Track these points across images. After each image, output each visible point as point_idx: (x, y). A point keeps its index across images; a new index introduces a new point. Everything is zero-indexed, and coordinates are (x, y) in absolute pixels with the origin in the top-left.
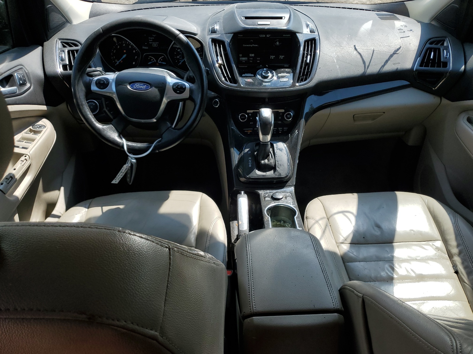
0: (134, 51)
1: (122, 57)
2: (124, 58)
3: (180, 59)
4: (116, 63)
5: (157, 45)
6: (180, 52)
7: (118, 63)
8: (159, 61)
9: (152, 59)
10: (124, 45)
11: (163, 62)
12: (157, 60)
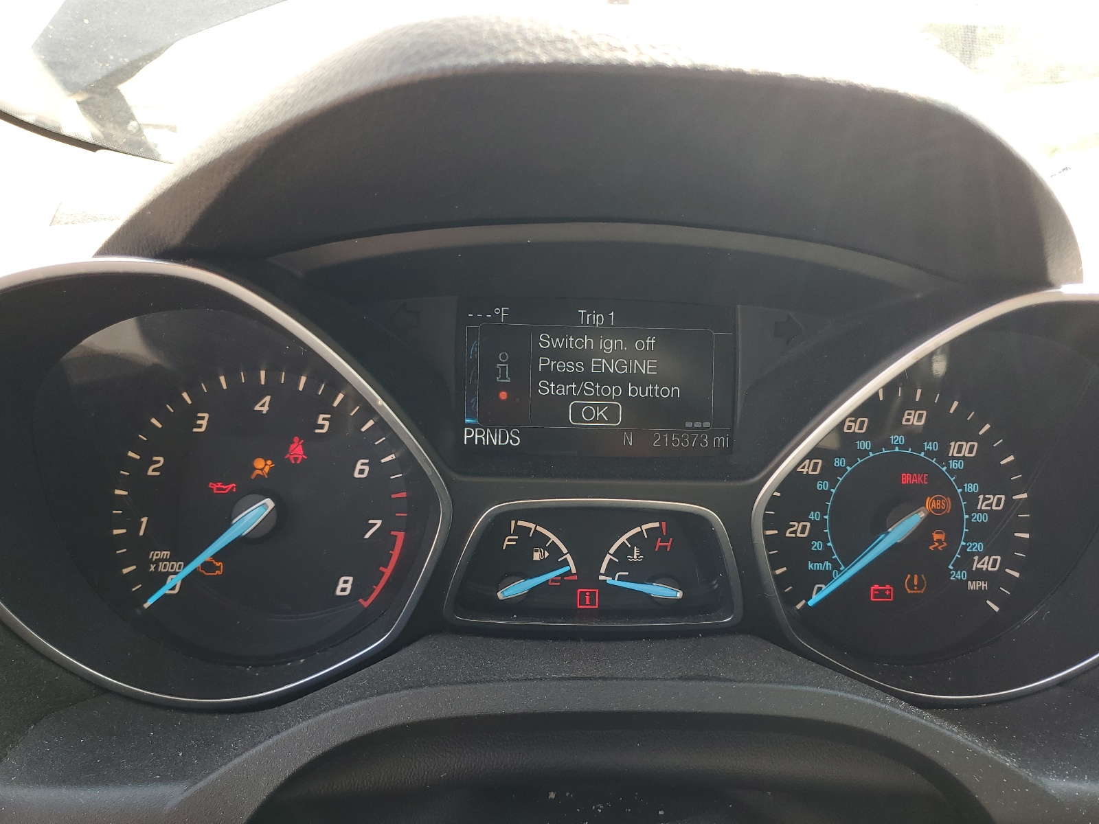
0: (361, 469)
1: (228, 525)
2: (240, 541)
3: (817, 546)
4: (161, 579)
5: (612, 414)
6: (822, 486)
7: (173, 583)
8: (611, 572)
9: (541, 540)
10: (263, 406)
11: (651, 580)
12: (588, 563)
